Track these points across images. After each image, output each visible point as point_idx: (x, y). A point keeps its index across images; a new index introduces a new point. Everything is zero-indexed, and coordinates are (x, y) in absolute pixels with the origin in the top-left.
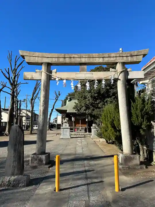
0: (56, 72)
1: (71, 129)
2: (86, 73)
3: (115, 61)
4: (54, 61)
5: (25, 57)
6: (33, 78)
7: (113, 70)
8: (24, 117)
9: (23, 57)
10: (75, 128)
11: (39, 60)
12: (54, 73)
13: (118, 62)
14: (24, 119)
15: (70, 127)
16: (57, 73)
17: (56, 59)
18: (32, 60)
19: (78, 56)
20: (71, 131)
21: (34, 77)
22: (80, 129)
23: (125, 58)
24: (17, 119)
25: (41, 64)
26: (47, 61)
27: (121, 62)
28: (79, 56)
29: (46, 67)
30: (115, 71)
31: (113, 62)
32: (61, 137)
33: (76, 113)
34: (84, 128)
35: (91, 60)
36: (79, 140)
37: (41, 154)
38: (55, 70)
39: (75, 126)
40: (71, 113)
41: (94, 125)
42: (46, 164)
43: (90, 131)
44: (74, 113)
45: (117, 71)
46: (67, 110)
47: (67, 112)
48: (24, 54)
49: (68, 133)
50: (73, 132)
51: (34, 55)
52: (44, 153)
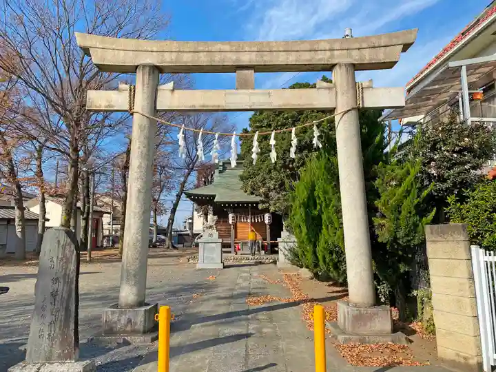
0: (173, 90)
1: (224, 245)
2: (250, 91)
3: (328, 61)
4: (168, 60)
5: (91, 51)
6: (113, 107)
7: (325, 84)
8: (105, 215)
9: (86, 51)
10: (236, 243)
11: (128, 59)
12: (169, 93)
13: (336, 64)
14: (106, 219)
15: (221, 241)
16: (176, 91)
17: (174, 55)
18: (111, 58)
19: (232, 46)
20: (224, 249)
21: (114, 105)
23: (355, 54)
24: (86, 219)
25: (134, 69)
26: (150, 62)
27: (345, 65)
28: (234, 49)
29: (146, 77)
30: (329, 89)
31: (323, 63)
32: (199, 266)
33: (238, 203)
34: (260, 242)
35: (265, 58)
36: (244, 272)
37: (132, 307)
38: (170, 85)
39: (236, 237)
40: (225, 203)
41: (284, 234)
42: (145, 332)
43: (276, 249)
44: (233, 203)
45: (335, 86)
46: (215, 195)
47: (215, 200)
48: (87, 44)
49: (215, 256)
50: (230, 252)
51: (113, 47)
52: (141, 304)
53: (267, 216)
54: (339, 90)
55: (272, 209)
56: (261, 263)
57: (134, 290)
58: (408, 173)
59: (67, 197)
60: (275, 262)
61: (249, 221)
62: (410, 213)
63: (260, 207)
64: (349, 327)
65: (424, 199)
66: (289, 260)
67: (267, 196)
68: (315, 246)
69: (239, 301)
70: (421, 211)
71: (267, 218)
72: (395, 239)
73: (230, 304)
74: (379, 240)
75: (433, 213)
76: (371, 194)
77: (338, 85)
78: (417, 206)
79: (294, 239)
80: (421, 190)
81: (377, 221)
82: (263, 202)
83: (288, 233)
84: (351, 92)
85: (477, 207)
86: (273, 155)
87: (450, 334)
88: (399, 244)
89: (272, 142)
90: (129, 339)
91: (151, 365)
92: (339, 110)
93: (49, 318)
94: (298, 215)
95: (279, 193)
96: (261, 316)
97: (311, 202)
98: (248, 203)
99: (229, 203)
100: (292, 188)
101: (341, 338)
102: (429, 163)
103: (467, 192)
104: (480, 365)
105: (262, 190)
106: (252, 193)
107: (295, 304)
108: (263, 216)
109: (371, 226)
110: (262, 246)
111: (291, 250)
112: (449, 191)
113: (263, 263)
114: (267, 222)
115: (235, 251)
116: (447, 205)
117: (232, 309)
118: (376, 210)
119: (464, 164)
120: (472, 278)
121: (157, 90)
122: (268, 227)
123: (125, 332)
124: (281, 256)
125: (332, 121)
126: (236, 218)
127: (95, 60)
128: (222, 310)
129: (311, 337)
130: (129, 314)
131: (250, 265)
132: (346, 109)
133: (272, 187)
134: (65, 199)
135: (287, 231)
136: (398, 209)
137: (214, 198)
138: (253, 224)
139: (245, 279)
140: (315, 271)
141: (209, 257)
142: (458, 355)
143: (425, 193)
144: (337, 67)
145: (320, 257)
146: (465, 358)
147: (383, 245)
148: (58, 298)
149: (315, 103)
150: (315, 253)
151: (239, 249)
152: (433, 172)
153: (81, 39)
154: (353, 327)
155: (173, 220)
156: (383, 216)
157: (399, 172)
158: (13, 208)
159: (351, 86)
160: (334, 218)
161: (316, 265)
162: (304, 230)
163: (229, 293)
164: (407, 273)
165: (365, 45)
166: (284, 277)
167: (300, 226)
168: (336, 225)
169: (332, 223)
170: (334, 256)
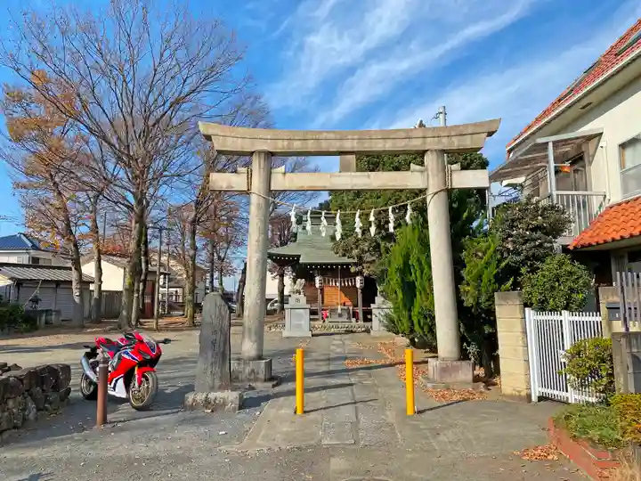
0: (285, 173)
1: (313, 313)
2: (353, 174)
3: (420, 147)
5: (213, 137)
7: (418, 167)
9: (208, 138)
11: (246, 146)
12: (280, 176)
13: (427, 151)
15: (308, 306)
16: (288, 175)
17: (286, 143)
20: (312, 317)
22: (339, 311)
23: (445, 140)
25: (250, 155)
27: (436, 150)
28: (338, 137)
29: (262, 161)
30: (422, 172)
32: (286, 333)
33: (327, 265)
34: (351, 308)
35: (366, 146)
36: (337, 340)
37: (254, 359)
38: (282, 169)
39: (323, 303)
40: (311, 265)
41: (379, 299)
42: (265, 381)
43: (369, 317)
44: (321, 265)
45: (427, 170)
46: (300, 256)
47: (301, 261)
48: (210, 132)
49: (302, 322)
50: (317, 319)
51: (233, 135)
52: (260, 357)
53: (358, 279)
54: (430, 173)
55: (366, 272)
56: (352, 332)
57: (255, 346)
58: (490, 245)
59: (131, 257)
60: (368, 331)
61: (338, 284)
62: (490, 281)
63: (353, 269)
64: (437, 377)
65: (502, 269)
66: (384, 326)
67: (360, 258)
68: (410, 310)
69: (337, 363)
70: (500, 279)
71: (359, 282)
72: (478, 304)
73: (329, 364)
74: (465, 304)
75: (510, 282)
76: (457, 264)
77: (430, 168)
78: (495, 276)
79: (390, 304)
80: (499, 261)
81: (463, 288)
82: (356, 264)
83: (383, 299)
84: (441, 175)
85: (544, 277)
86: (373, 230)
87: (511, 374)
88: (481, 308)
89: (372, 218)
90: (254, 385)
91: (291, 398)
92: (430, 191)
93: (210, 360)
94: (394, 279)
95: (373, 255)
96: (361, 373)
97: (405, 270)
98: (337, 265)
99: (316, 265)
100: (387, 251)
101: (429, 385)
102: (507, 238)
103: (538, 264)
104: (529, 396)
105: (355, 252)
106: (344, 255)
107: (391, 365)
108: (355, 279)
109: (457, 292)
110: (353, 312)
111: (387, 316)
112: (523, 263)
113: (355, 332)
114: (358, 285)
115: (323, 318)
116: (521, 275)
117: (332, 368)
118: (462, 279)
119: (535, 240)
120: (525, 332)
121: (271, 173)
122: (359, 291)
123: (250, 380)
124: (375, 323)
125: (424, 201)
126: (323, 282)
127: (217, 147)
128: (324, 369)
129: (404, 386)
130: (252, 365)
131: (341, 334)
132: (435, 191)
133: (366, 249)
134: (129, 259)
135: (382, 295)
136: (480, 277)
137: (298, 259)
138: (343, 289)
139: (338, 346)
140: (411, 336)
141: (297, 323)
142: (514, 390)
143: (503, 264)
144: (429, 152)
145: (416, 321)
146: (519, 392)
147: (469, 309)
148: (217, 345)
149: (409, 184)
150: (410, 317)
151: (327, 317)
152: (510, 246)
153: (203, 127)
154: (441, 377)
155: (244, 284)
156: (468, 284)
157: (483, 245)
158: (70, 269)
159: (440, 169)
160: (427, 284)
161: (412, 331)
162: (400, 295)
163: (327, 357)
164: (490, 334)
165: (453, 133)
166: (379, 345)
167: (396, 292)
168: (428, 291)
169: (424, 289)
170: (429, 320)
